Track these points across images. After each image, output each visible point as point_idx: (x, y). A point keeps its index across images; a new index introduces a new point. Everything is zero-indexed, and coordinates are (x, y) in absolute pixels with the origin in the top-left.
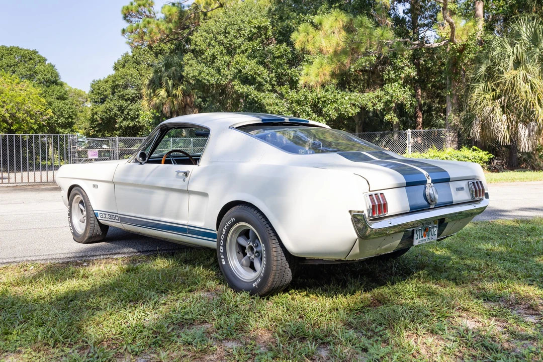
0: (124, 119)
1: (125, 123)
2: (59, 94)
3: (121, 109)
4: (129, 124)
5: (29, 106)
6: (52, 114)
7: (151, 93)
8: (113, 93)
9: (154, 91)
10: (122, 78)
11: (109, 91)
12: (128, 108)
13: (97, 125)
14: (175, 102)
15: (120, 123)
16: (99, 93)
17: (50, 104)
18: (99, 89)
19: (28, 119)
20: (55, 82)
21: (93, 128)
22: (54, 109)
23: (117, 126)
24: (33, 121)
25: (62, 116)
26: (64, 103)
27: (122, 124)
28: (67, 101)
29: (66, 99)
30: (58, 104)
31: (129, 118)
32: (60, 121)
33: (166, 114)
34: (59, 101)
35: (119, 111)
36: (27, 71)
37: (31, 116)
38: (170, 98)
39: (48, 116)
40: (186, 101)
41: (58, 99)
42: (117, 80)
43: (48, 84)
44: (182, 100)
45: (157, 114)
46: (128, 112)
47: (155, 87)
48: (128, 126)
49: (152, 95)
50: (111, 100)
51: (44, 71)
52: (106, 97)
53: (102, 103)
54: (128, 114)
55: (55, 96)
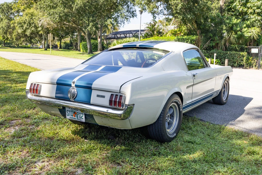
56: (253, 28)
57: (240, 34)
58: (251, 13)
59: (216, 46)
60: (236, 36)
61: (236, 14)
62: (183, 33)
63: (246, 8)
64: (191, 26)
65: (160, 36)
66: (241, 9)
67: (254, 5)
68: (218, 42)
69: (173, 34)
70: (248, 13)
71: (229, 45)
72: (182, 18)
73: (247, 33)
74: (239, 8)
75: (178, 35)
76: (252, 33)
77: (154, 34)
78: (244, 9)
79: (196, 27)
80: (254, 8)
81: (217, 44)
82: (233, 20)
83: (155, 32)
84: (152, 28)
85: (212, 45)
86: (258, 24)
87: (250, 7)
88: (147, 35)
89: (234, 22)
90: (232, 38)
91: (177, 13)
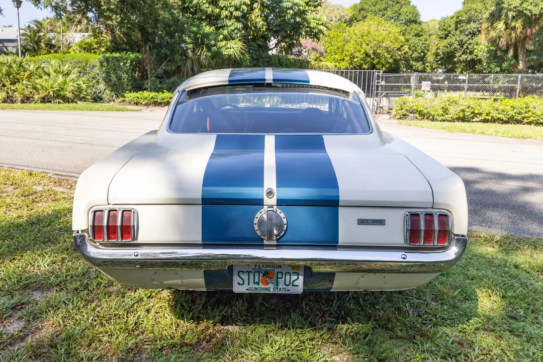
0: (464, 53)
1: (464, 57)
2: (416, 32)
3: (461, 44)
4: (468, 57)
5: (387, 43)
6: (407, 50)
7: (488, 27)
8: (456, 29)
9: (492, 24)
10: (466, 13)
11: (453, 26)
12: (468, 42)
13: (440, 60)
14: (513, 35)
15: (459, 56)
16: (444, 29)
17: (407, 41)
18: (444, 26)
19: (386, 54)
20: (415, 22)
21: (437, 62)
22: (410, 45)
23: (455, 60)
24: (389, 56)
25: (416, 51)
26: (419, 40)
27: (460, 58)
28: (421, 38)
29: (421, 35)
30: (415, 40)
31: (468, 52)
32: (414, 56)
33: (502, 47)
34: (416, 37)
35: (459, 45)
36: (394, 13)
37: (388, 52)
38: (508, 30)
39: (405, 51)
40: (526, 33)
41: (415, 36)
42: (461, 16)
43: (409, 23)
44: (521, 32)
45: (492, 48)
46: (467, 47)
47: (494, 20)
48: (466, 59)
49: (490, 28)
50: (453, 35)
51: (407, 12)
52: (450, 32)
53: (445, 38)
54: (468, 48)
55: (413, 34)
56: (233, 41)
57: (216, 51)
58: (226, 17)
59: (176, 71)
60: (210, 55)
61: (201, 17)
62: (103, 47)
63: (217, 8)
64: (122, 35)
65: (52, 51)
66: (211, 10)
67: (230, 3)
68: (180, 64)
69: (85, 49)
70: (222, 17)
71: (199, 69)
72: (121, 20)
73: (226, 49)
74: (206, 7)
75: (96, 50)
76: (232, 50)
77: (39, 49)
78: (215, 10)
79: (140, 36)
80: (231, 9)
81: (179, 67)
82: (204, 28)
83: (43, 45)
84: (35, 36)
85: (170, 69)
86: (238, 35)
87: (224, 7)
88: (24, 50)
89: (206, 32)
90: (202, 57)
91: (109, 9)
